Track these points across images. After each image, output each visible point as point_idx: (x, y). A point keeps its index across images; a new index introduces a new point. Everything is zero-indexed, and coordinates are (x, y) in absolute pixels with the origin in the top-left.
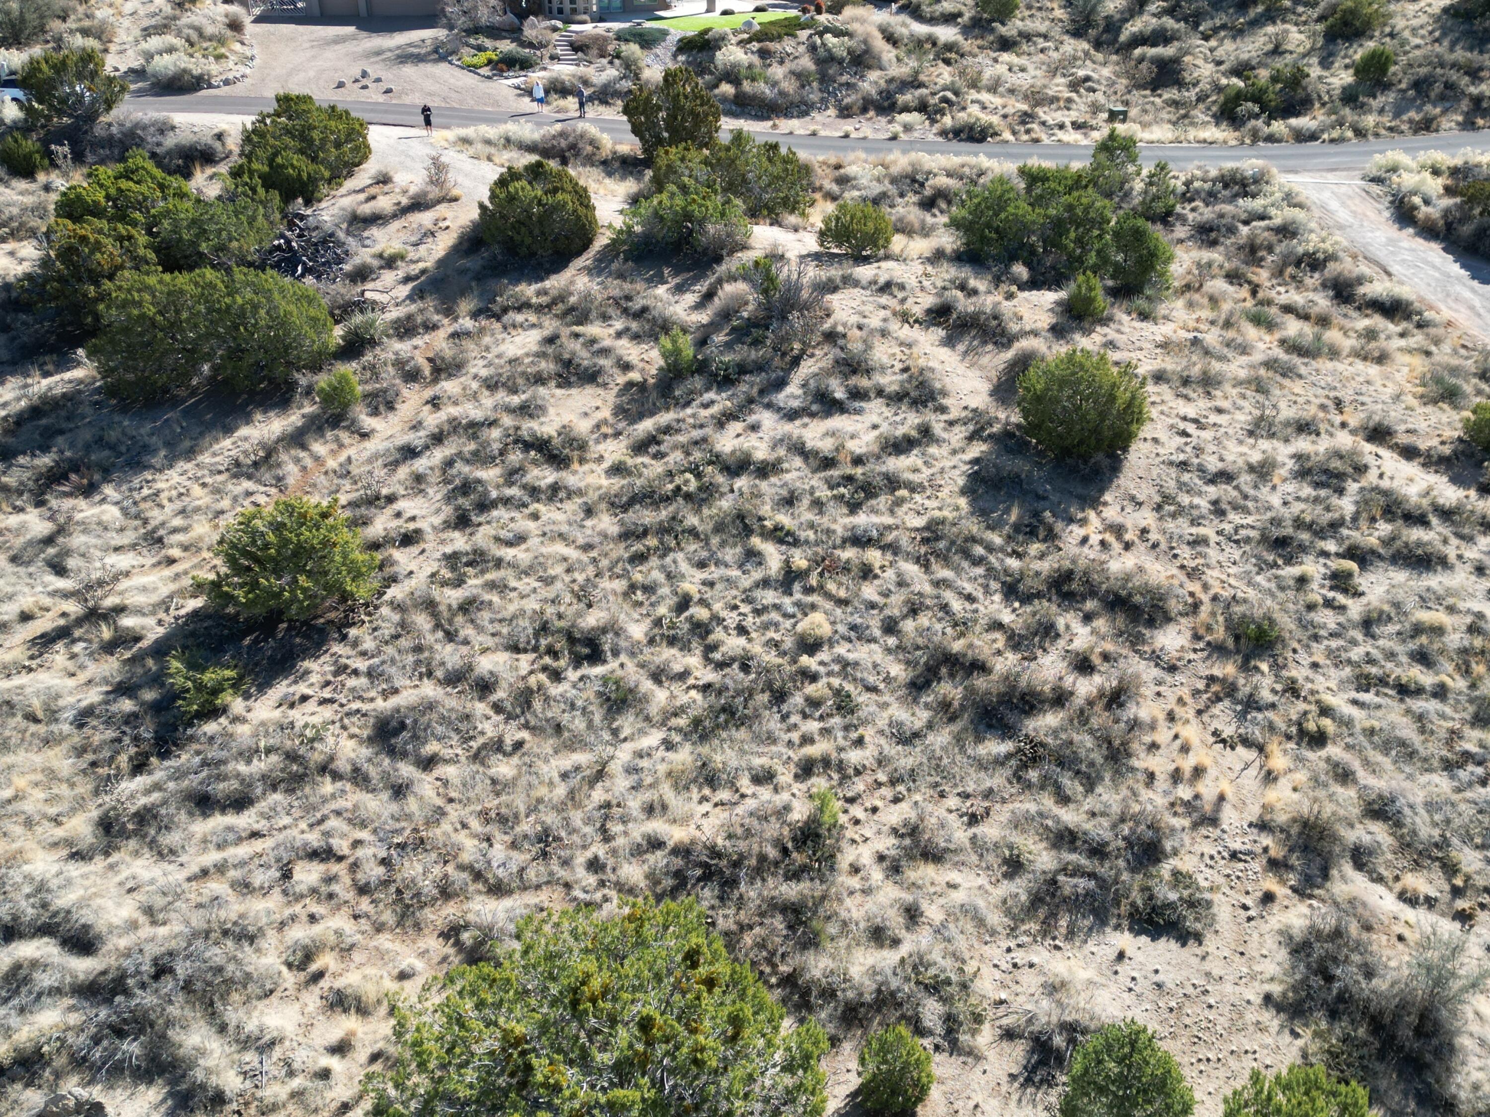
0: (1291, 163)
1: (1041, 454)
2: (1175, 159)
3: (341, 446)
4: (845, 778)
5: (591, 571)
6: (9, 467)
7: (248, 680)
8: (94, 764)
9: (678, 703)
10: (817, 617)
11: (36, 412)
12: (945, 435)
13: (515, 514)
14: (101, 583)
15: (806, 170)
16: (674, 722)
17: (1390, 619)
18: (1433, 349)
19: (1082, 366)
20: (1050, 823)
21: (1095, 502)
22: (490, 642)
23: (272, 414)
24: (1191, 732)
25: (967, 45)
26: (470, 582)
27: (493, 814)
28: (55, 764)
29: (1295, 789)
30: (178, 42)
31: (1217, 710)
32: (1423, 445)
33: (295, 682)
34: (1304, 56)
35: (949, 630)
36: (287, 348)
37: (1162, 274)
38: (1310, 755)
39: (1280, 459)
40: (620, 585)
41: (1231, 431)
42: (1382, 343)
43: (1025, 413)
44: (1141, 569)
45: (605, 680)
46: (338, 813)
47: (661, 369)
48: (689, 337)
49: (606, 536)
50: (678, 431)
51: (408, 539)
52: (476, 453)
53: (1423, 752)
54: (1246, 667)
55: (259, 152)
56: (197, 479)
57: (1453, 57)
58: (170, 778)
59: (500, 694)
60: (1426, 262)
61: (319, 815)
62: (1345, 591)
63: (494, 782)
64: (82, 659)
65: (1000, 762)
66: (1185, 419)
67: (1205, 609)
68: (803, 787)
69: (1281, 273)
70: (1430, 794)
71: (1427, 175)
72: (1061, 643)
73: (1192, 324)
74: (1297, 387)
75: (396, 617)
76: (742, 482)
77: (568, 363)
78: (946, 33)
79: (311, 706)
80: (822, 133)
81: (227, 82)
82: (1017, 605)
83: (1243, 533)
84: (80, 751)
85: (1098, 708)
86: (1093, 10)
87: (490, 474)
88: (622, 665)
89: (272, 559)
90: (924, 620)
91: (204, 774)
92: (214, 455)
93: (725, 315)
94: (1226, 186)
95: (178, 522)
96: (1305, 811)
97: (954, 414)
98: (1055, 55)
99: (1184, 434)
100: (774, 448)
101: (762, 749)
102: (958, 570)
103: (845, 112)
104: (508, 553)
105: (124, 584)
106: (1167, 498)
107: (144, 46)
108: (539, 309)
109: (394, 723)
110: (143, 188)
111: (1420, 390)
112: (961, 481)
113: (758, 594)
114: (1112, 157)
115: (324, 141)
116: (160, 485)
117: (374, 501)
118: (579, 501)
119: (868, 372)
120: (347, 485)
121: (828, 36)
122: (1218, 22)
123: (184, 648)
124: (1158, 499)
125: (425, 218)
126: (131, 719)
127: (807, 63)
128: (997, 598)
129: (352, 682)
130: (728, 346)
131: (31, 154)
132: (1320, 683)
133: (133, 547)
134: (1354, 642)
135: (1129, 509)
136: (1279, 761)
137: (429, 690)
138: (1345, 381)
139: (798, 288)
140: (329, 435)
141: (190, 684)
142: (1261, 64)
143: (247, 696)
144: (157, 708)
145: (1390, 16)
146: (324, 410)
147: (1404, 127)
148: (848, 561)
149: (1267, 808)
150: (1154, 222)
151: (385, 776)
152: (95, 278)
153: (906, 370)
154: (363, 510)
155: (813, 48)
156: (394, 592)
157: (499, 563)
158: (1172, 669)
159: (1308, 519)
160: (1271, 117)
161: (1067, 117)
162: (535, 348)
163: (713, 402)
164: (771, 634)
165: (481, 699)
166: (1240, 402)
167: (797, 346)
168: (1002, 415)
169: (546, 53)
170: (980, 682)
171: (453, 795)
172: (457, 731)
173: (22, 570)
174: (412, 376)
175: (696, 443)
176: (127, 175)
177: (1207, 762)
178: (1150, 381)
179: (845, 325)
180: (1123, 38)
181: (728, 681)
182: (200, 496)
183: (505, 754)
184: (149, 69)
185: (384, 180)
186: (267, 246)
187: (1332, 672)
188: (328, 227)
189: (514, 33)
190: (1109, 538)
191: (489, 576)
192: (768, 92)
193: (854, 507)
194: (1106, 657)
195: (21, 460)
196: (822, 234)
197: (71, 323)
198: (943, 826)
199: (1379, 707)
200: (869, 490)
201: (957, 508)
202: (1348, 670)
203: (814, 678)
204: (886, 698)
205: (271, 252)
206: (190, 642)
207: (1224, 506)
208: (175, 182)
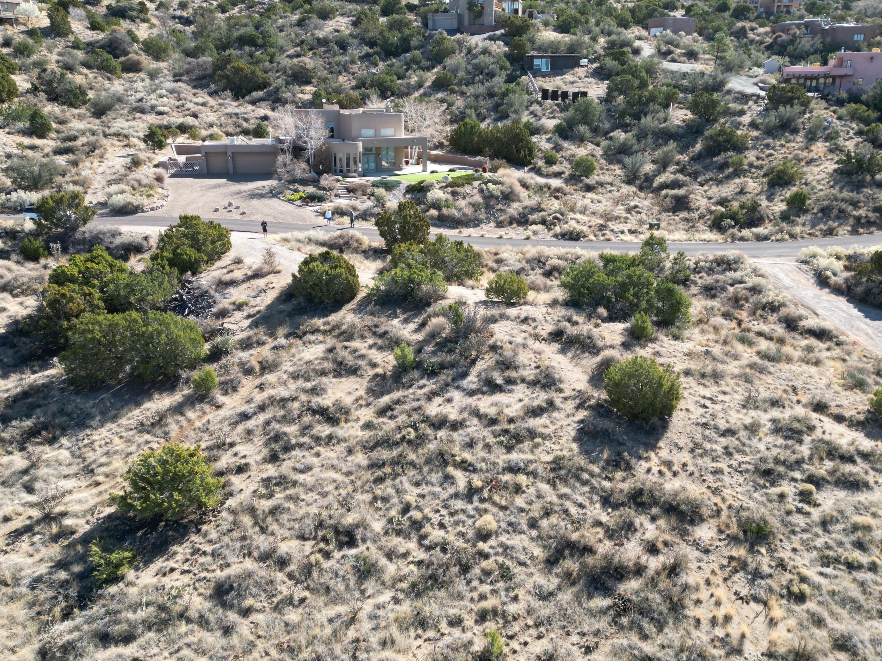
0: (755, 252)
1: (619, 417)
2: (688, 250)
3: (204, 413)
4: (507, 622)
5: (350, 488)
6: (6, 427)
7: (138, 558)
8: (39, 613)
9: (402, 573)
10: (488, 517)
11: (25, 394)
12: (562, 406)
13: (306, 453)
14: (54, 498)
15: (478, 255)
16: (400, 585)
17: (838, 521)
18: (847, 357)
19: (641, 366)
20: (636, 652)
21: (653, 447)
22: (287, 533)
23: (164, 395)
24: (721, 592)
25: (568, 189)
26: (278, 496)
27: (285, 646)
28: (16, 613)
29: (789, 631)
30: (127, 188)
31: (736, 577)
32: (847, 414)
33: (167, 560)
34: (758, 195)
35: (569, 526)
36: (176, 356)
37: (685, 314)
38: (795, 608)
39: (762, 422)
40: (368, 497)
41: (732, 405)
42: (816, 354)
43: (609, 393)
44: (684, 489)
45: (357, 558)
46: (188, 645)
47: (394, 367)
48: (411, 348)
49: (360, 467)
50: (404, 403)
51: (241, 469)
52: (283, 417)
53: (866, 607)
54: (752, 550)
55: (168, 247)
56: (117, 433)
57: (842, 195)
58: (86, 622)
59: (292, 567)
60: (838, 308)
61: (176, 647)
62: (809, 503)
63: (287, 624)
64: (38, 545)
65: (603, 612)
66: (704, 397)
67: (725, 513)
68: (481, 628)
69: (754, 313)
70: (873, 634)
71: (833, 260)
72: (638, 535)
73: (704, 342)
74: (769, 379)
75: (231, 518)
76: (442, 433)
77: (340, 364)
78: (556, 183)
79: (176, 575)
80: (487, 236)
81: (152, 209)
82: (610, 510)
83: (744, 466)
84: (31, 605)
85: (663, 577)
86: (638, 170)
87: (292, 429)
88: (368, 548)
89: (159, 482)
90: (554, 519)
91: (106, 620)
92: (129, 419)
93: (432, 336)
94: (719, 265)
95: (104, 460)
96: (796, 645)
97: (567, 393)
98: (617, 194)
99: (704, 406)
100: (461, 412)
101: (455, 603)
102: (573, 488)
103: (500, 225)
104: (301, 478)
105: (68, 498)
106: (697, 445)
107: (108, 190)
108: (325, 333)
109: (226, 586)
110: (100, 267)
111: (842, 381)
112: (573, 434)
113: (452, 502)
114: (652, 248)
115: (205, 240)
116: (95, 437)
117: (221, 446)
118: (344, 445)
119: (516, 368)
120: (206, 436)
121: (490, 185)
122: (708, 177)
123: (101, 538)
124: (691, 445)
125: (261, 282)
126: (64, 584)
127: (478, 198)
128: (598, 506)
129: (202, 559)
130: (434, 353)
131: (38, 248)
132: (799, 561)
133: (76, 475)
134: (817, 535)
135: (675, 451)
136: (777, 612)
137: (249, 564)
138: (797, 376)
139: (474, 320)
140: (198, 407)
141: (102, 561)
142: (733, 199)
143: (137, 569)
144: (81, 577)
145: (804, 174)
146: (195, 392)
147: (818, 233)
148: (506, 482)
149: (772, 643)
150: (678, 284)
151: (219, 621)
152: (68, 317)
153: (538, 367)
154: (215, 452)
155: (481, 191)
156: (231, 502)
157: (295, 484)
158: (707, 551)
159: (782, 458)
160: (742, 227)
161: (625, 227)
162: (321, 355)
163: (425, 386)
164: (460, 528)
165: (281, 570)
166: (736, 388)
167: (474, 353)
168: (596, 394)
169: (333, 193)
170: (590, 560)
171: (261, 633)
172: (265, 591)
173: (7, 490)
174: (248, 372)
175: (415, 410)
176: (91, 260)
177: (732, 612)
178: (682, 375)
179: (501, 341)
180: (655, 185)
181: (434, 559)
182: (118, 444)
183: (294, 606)
184: (109, 202)
185: (238, 261)
186: (168, 298)
187: (805, 554)
188: (205, 287)
189: (315, 182)
190: (664, 469)
191: (288, 492)
192: (456, 214)
193: (509, 449)
194: (666, 544)
195: (14, 423)
196: (488, 290)
197: (51, 343)
198: (569, 655)
199: (836, 577)
200: (518, 438)
201: (571, 450)
202: (815, 553)
203: (486, 556)
204: (532, 570)
205: (170, 302)
206: (105, 534)
207: (731, 450)
208: (119, 263)
